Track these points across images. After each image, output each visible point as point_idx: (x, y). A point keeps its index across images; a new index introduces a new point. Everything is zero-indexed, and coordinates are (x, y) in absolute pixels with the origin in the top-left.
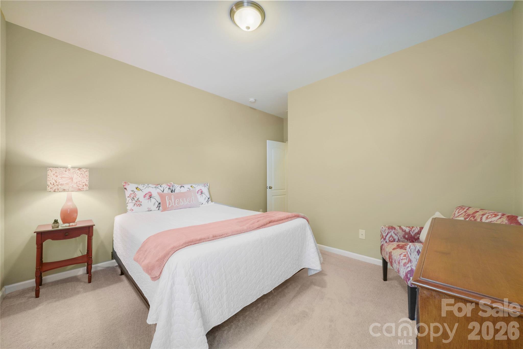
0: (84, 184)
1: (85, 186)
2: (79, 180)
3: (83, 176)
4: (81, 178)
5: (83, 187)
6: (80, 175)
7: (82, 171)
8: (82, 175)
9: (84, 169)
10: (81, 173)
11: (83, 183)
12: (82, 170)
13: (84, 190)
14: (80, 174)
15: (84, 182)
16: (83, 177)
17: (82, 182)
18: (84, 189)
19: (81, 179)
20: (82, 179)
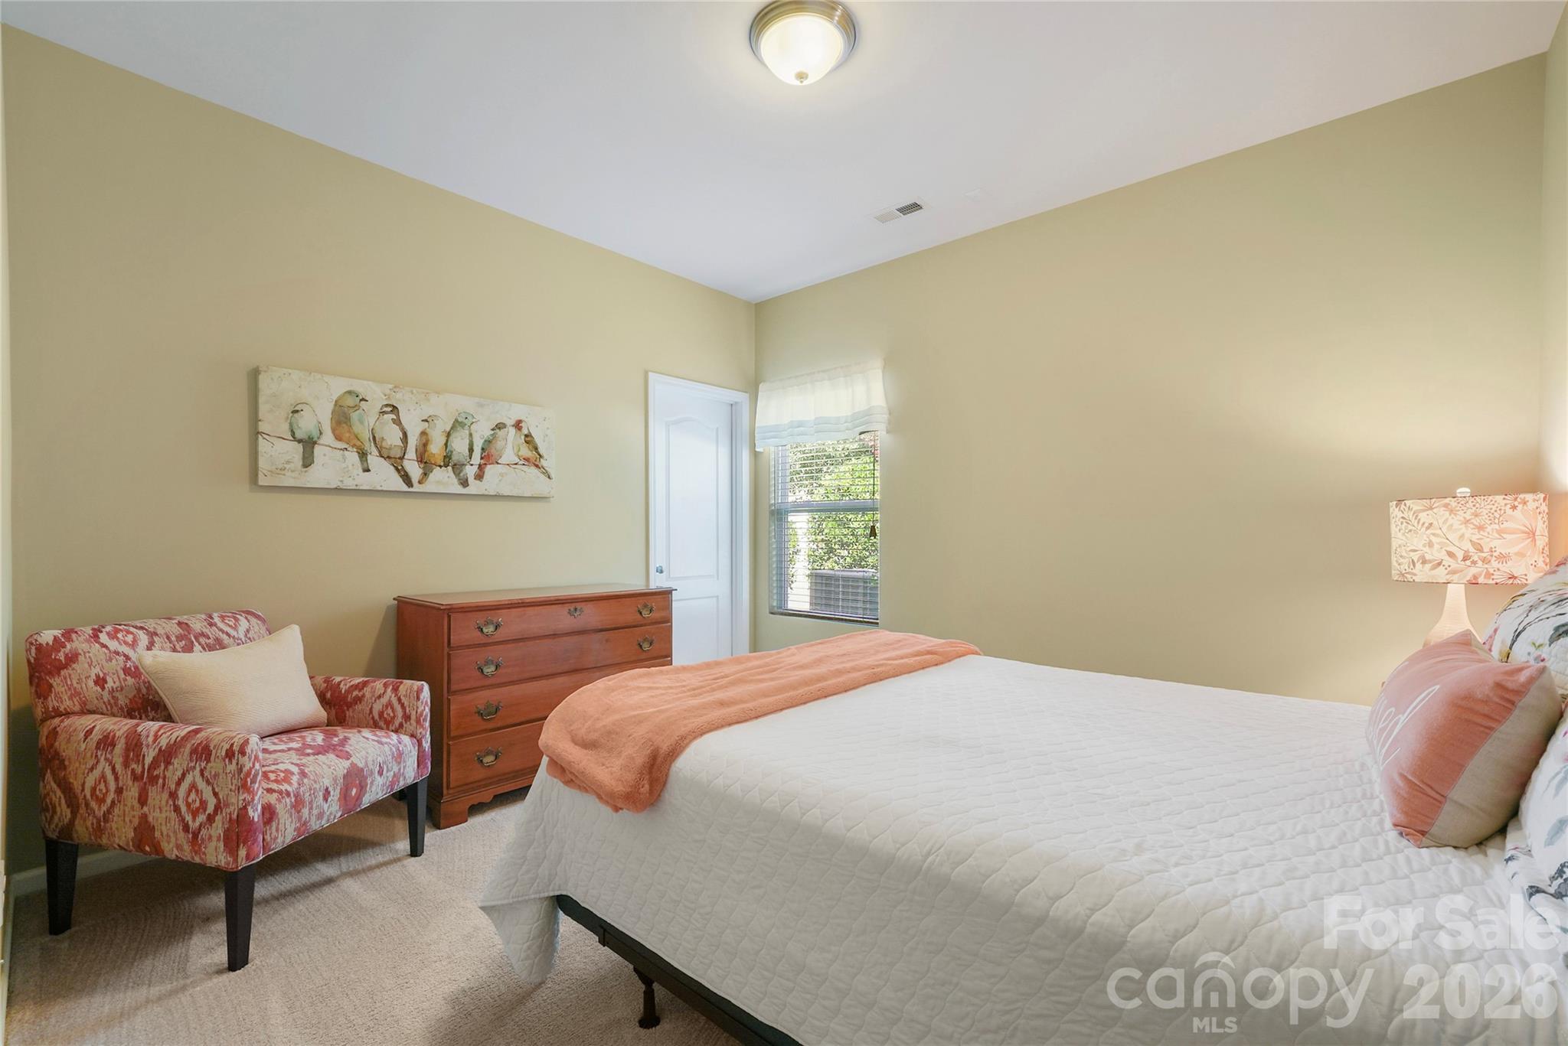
0: (1415, 556)
1: (1419, 565)
2: (1400, 543)
3: (1410, 527)
4: (1404, 534)
5: (1412, 567)
6: (1402, 523)
7: (1407, 509)
8: (1405, 524)
9: (1413, 503)
10: (1403, 518)
11: (1412, 554)
12: (1405, 505)
13: (1414, 578)
14: (1402, 520)
15: (1415, 551)
16: (1410, 531)
17: (1408, 549)
18: (1415, 575)
19: (1404, 538)
20: (1406, 537)
